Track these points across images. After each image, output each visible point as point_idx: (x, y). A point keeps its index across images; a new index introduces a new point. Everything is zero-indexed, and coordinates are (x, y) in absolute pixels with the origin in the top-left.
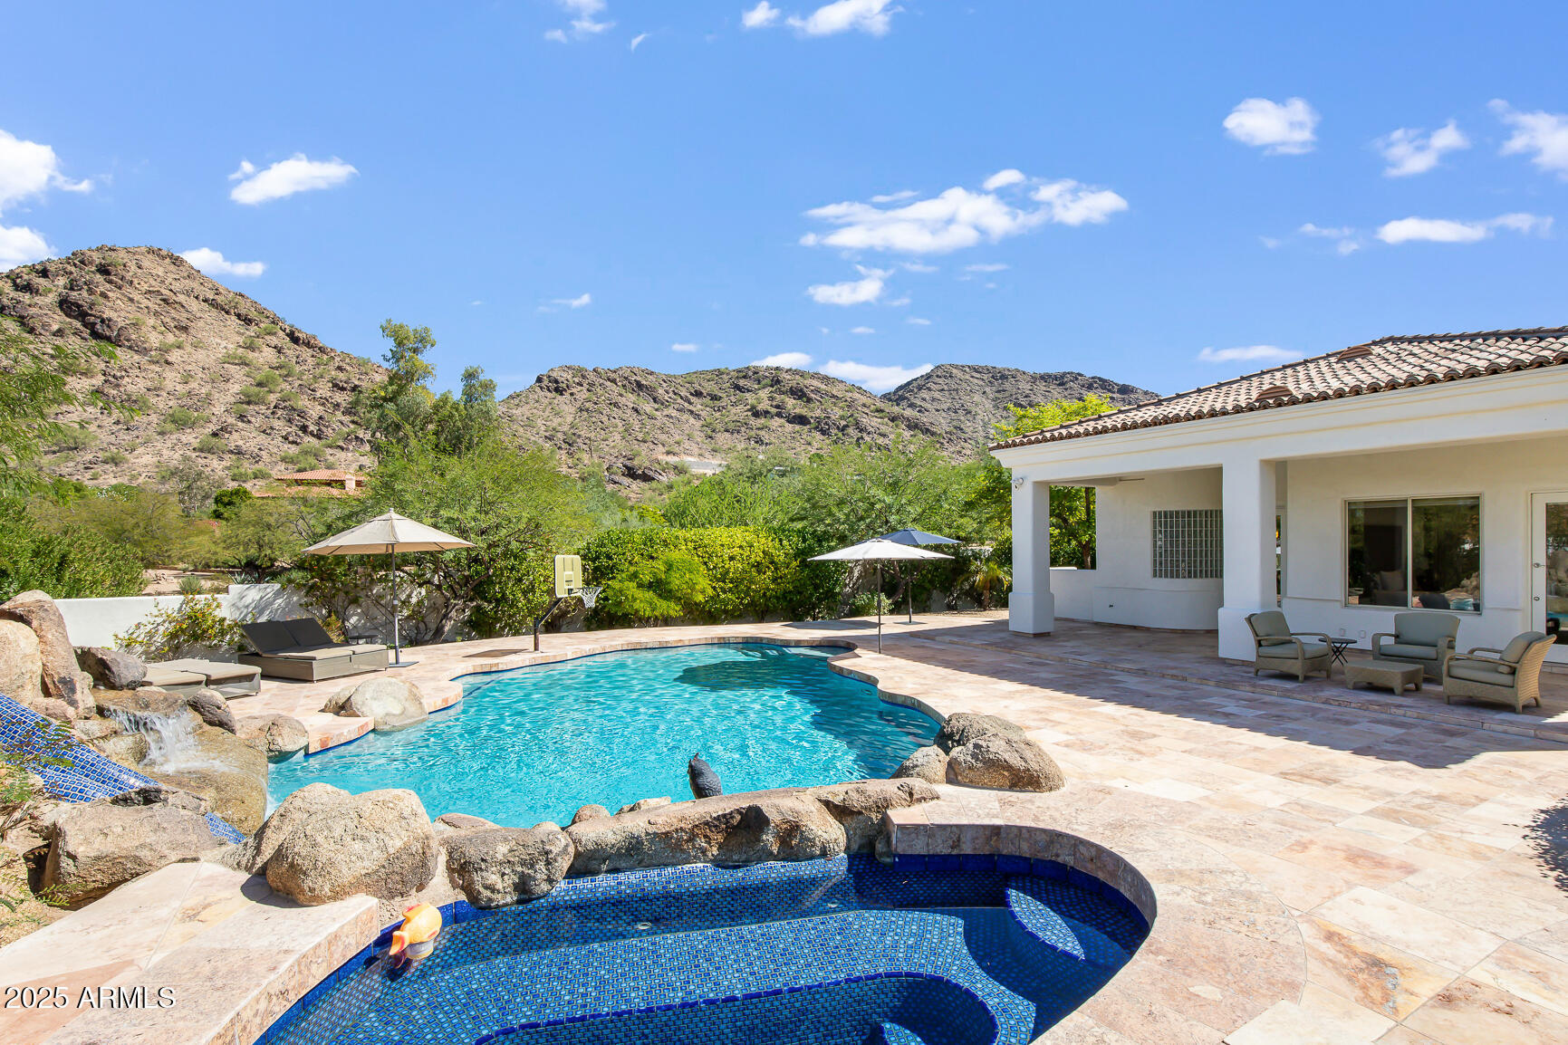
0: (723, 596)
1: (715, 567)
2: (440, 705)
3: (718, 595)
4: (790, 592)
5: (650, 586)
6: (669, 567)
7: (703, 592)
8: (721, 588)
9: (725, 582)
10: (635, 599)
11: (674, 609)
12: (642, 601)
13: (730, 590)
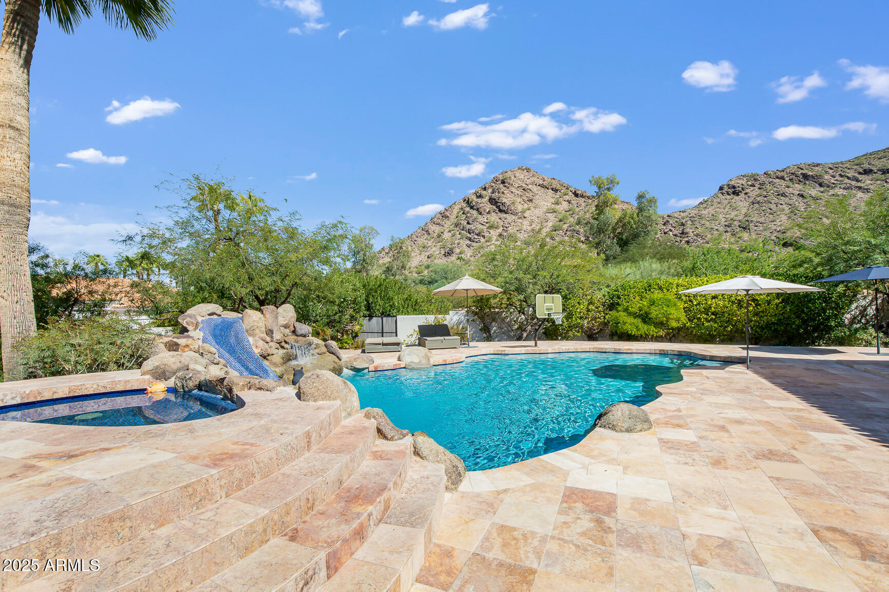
0: (706, 324)
1: (699, 304)
2: (441, 362)
3: (703, 324)
4: (773, 323)
5: (635, 315)
6: (653, 303)
7: (678, 320)
8: (706, 319)
9: (707, 314)
10: (625, 323)
11: (653, 330)
12: (630, 324)
13: (712, 319)
